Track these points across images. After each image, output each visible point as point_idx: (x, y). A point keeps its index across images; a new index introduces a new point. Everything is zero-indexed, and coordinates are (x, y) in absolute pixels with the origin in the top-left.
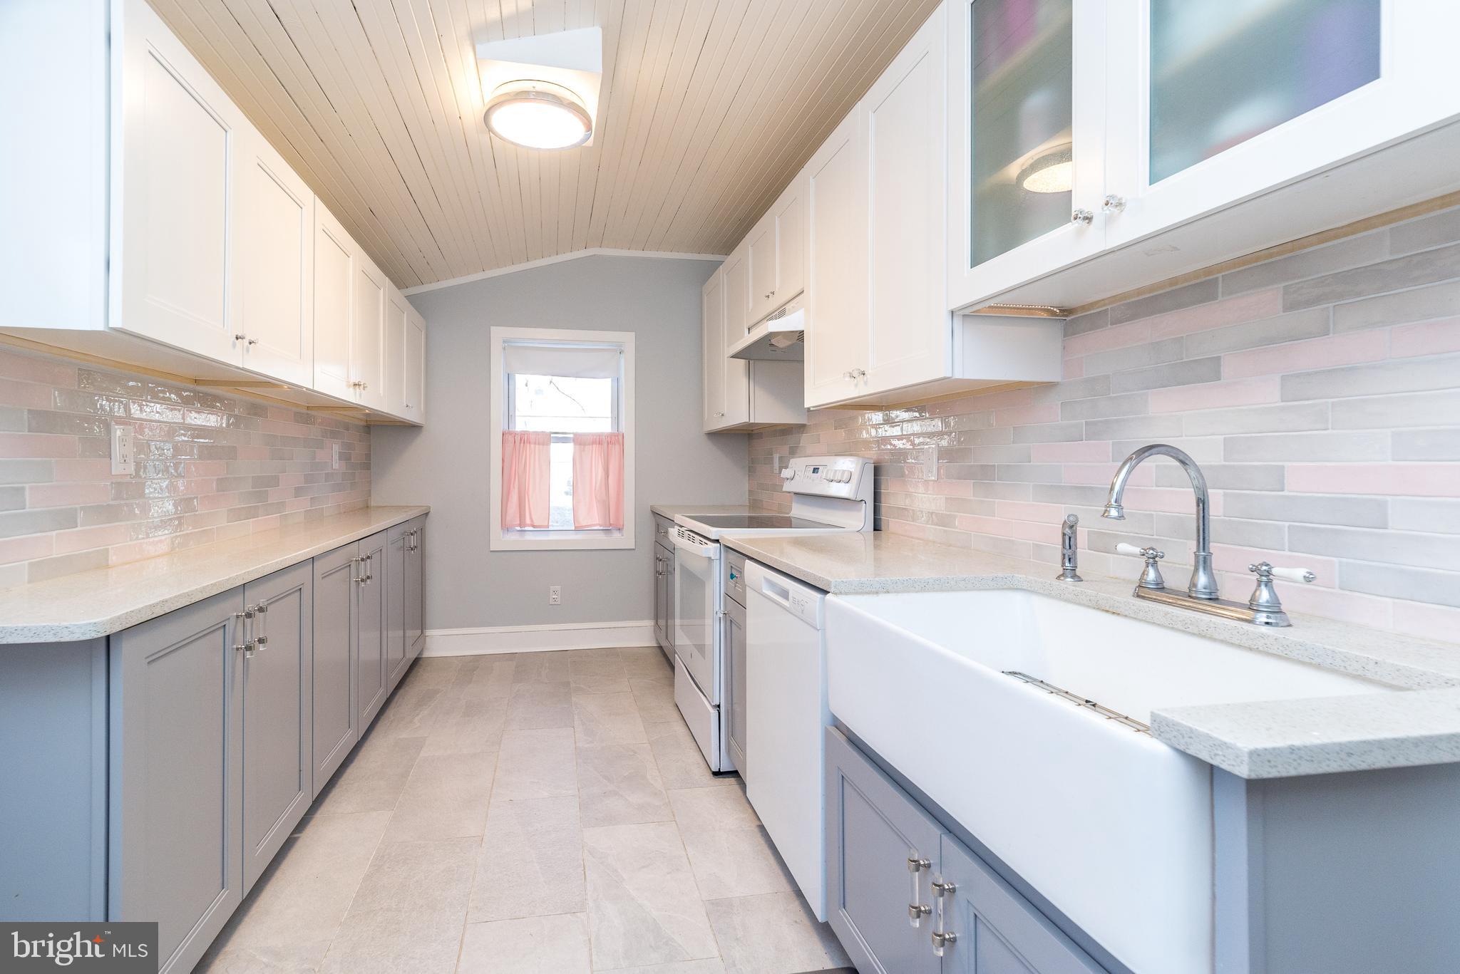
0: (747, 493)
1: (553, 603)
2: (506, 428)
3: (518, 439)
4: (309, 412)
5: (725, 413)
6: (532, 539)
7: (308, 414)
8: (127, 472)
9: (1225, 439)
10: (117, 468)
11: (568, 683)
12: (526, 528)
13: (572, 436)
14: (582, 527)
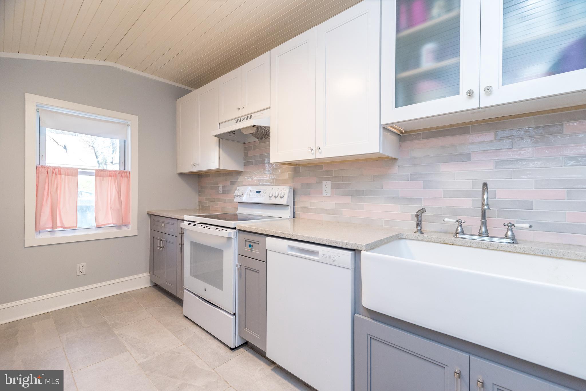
0: (198, 203)
1: (80, 274)
2: (39, 163)
3: (49, 171)
9: (473, 181)
12: (58, 229)
13: (93, 171)
14: (101, 225)
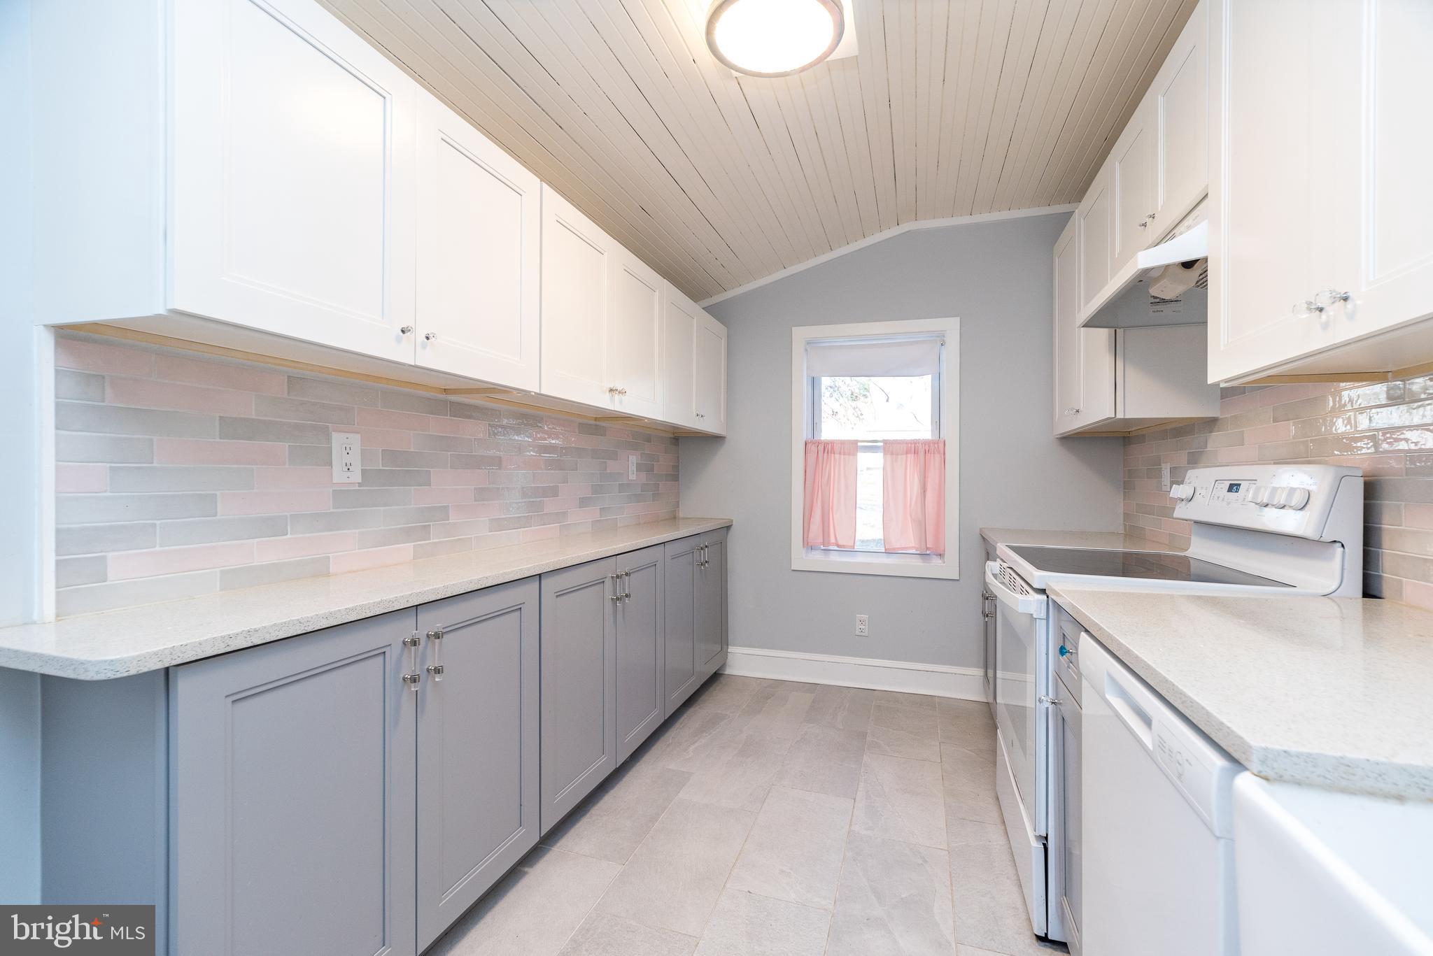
0: (1122, 517)
1: (859, 634)
2: (810, 436)
3: (821, 448)
4: (598, 423)
5: (1081, 408)
6: (837, 561)
7: (596, 425)
8: (351, 480)
10: (339, 476)
11: (864, 735)
12: (831, 548)
13: (881, 444)
14: (894, 549)
